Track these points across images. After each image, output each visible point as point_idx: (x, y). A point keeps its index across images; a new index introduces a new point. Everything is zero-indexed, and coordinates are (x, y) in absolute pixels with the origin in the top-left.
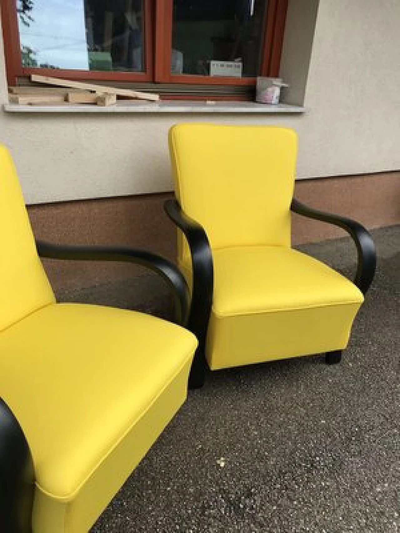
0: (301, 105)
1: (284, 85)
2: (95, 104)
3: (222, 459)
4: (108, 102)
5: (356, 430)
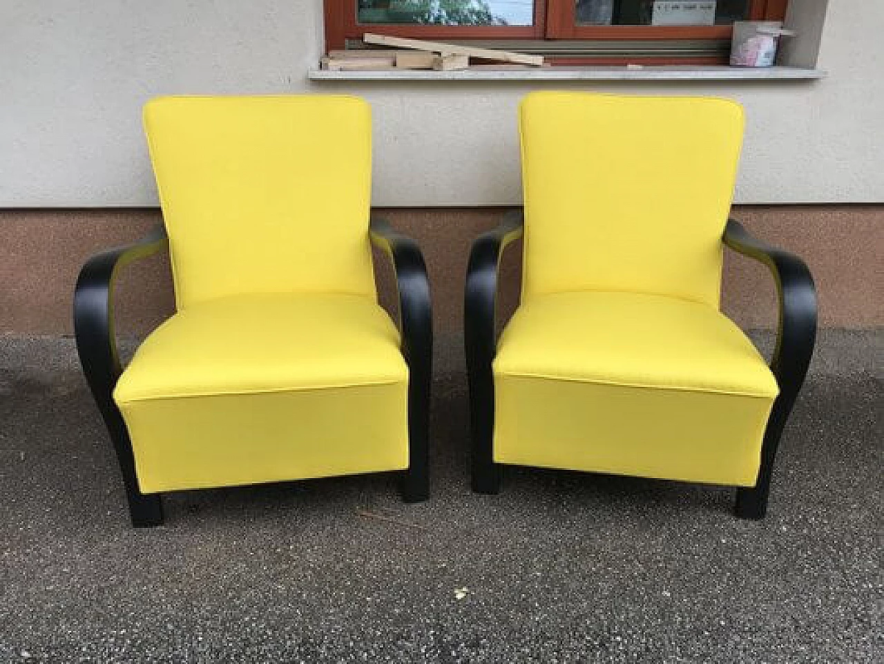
0: (812, 66)
1: (783, 32)
3: (465, 589)
4: (447, 65)
5: (723, 623)
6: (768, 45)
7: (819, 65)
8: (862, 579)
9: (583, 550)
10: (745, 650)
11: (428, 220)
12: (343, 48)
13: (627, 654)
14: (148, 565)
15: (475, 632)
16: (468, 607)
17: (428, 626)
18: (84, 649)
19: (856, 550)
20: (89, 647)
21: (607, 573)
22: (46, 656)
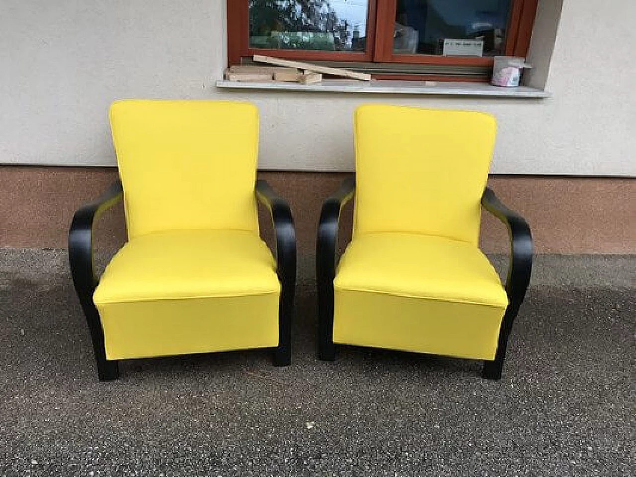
0: (542, 89)
1: (525, 66)
2: (297, 82)
3: (313, 423)
4: (309, 81)
5: (470, 444)
6: (515, 74)
7: (546, 89)
8: (557, 419)
9: (387, 398)
10: (483, 461)
11: (293, 179)
12: (239, 64)
13: (411, 463)
14: (110, 405)
15: (319, 449)
16: (314, 433)
17: (289, 446)
18: (72, 459)
19: (555, 400)
20: (75, 458)
21: (402, 413)
22: (48, 463)
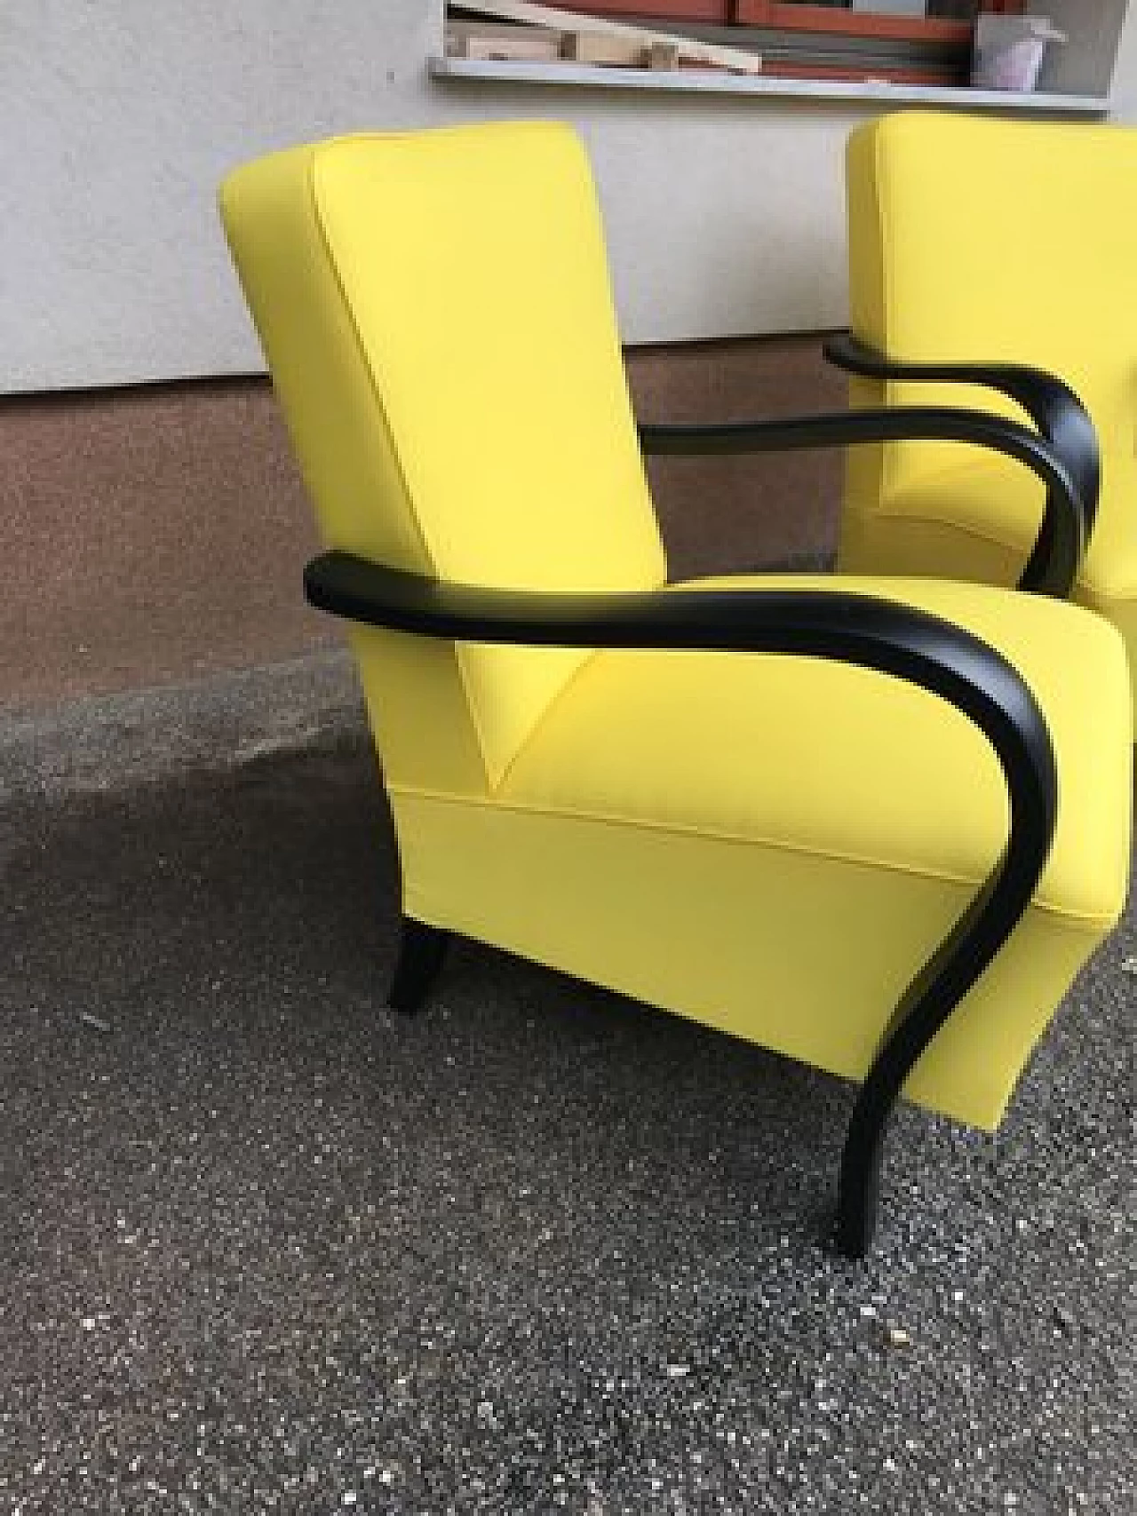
0: (1102, 93)
1: (1059, 36)
2: (643, 67)
7: (1111, 91)
